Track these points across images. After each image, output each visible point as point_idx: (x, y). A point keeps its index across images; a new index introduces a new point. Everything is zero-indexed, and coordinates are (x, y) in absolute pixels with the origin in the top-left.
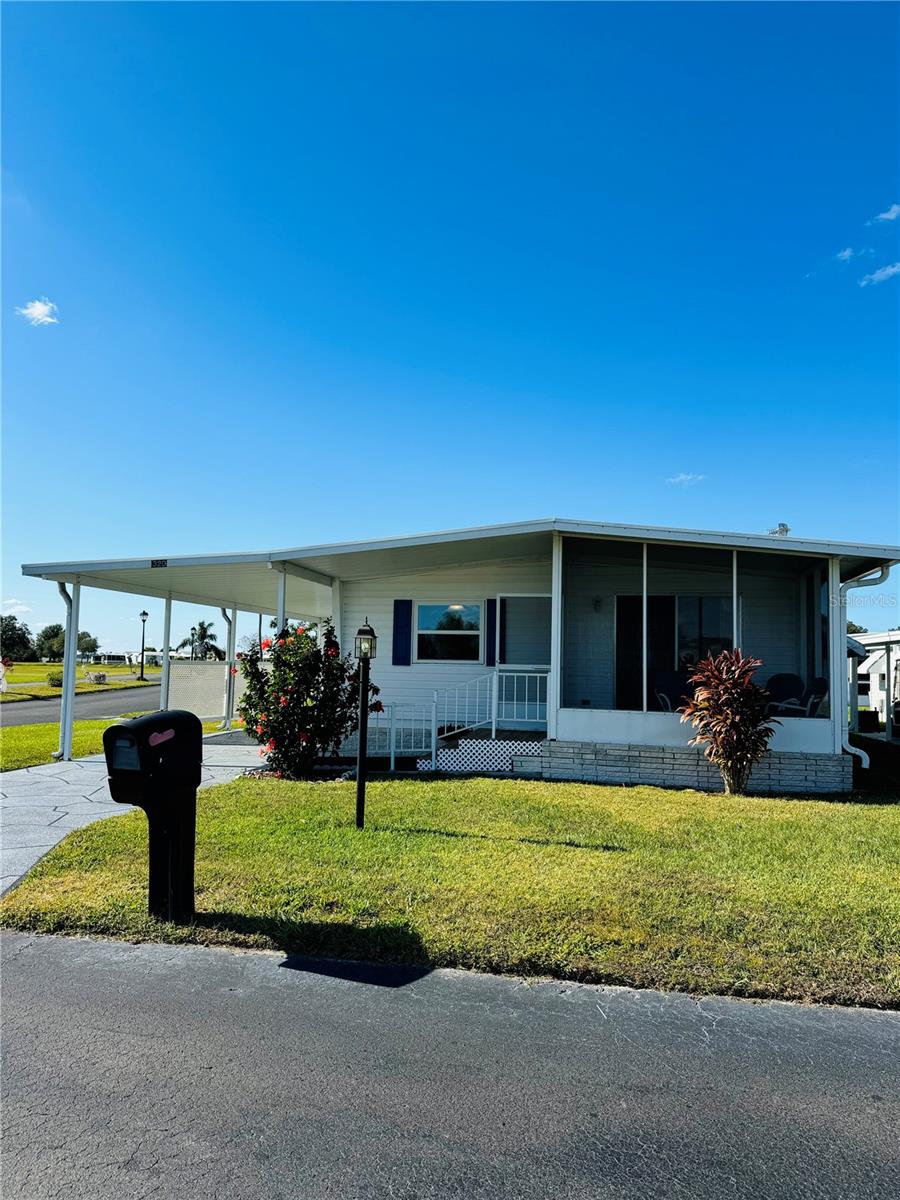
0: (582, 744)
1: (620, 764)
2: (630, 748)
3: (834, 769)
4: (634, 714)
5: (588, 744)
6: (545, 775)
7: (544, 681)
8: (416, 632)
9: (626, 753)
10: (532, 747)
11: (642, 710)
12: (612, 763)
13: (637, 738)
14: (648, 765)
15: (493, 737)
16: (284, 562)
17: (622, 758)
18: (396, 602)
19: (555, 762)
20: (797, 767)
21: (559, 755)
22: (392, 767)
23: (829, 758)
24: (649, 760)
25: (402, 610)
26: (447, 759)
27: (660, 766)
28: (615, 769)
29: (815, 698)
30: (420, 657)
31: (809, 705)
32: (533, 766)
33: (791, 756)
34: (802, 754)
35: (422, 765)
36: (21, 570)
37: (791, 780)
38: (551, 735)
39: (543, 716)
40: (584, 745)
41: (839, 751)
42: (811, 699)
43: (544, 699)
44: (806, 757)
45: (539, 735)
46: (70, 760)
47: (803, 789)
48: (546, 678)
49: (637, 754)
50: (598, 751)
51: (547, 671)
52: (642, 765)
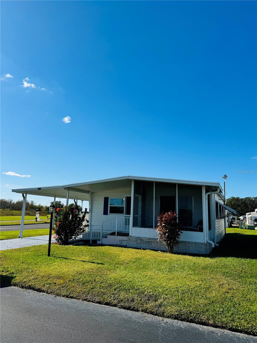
0: (137, 237)
1: (146, 243)
2: (149, 239)
3: (204, 247)
4: (151, 229)
5: (139, 237)
6: (128, 246)
7: (129, 219)
8: (109, 206)
9: (148, 240)
10: (125, 238)
11: (153, 228)
12: (145, 243)
13: (151, 236)
14: (154, 244)
15: (116, 235)
16: (69, 188)
17: (147, 242)
18: (105, 198)
19: (130, 242)
20: (193, 246)
21: (131, 240)
22: (91, 243)
23: (202, 244)
24: (154, 243)
25: (106, 200)
26: (104, 241)
27: (157, 244)
28: (145, 245)
29: (200, 226)
30: (110, 213)
31: (198, 228)
32: (125, 244)
33: (192, 243)
34: (195, 242)
35: (98, 242)
36: (12, 191)
37: (192, 250)
38: (130, 235)
39: (129, 229)
40: (138, 238)
41: (206, 242)
42: (198, 226)
43: (129, 224)
44: (196, 243)
45: (127, 235)
46: (22, 238)
47: (195, 253)
48: (129, 218)
49: (151, 241)
50: (141, 239)
51: (130, 217)
52: (152, 244)
